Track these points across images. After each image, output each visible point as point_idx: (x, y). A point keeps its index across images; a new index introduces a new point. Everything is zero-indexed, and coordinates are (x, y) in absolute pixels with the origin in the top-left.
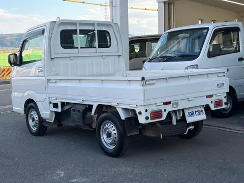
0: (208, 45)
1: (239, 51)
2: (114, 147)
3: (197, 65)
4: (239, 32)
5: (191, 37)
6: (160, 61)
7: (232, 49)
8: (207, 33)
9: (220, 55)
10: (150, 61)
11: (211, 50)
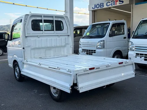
0: (110, 31)
1: (124, 34)
2: (58, 95)
3: (104, 40)
4: (125, 25)
5: (103, 27)
6: (87, 38)
7: (121, 33)
8: (109, 25)
9: (115, 36)
10: (83, 38)
11: (111, 33)
